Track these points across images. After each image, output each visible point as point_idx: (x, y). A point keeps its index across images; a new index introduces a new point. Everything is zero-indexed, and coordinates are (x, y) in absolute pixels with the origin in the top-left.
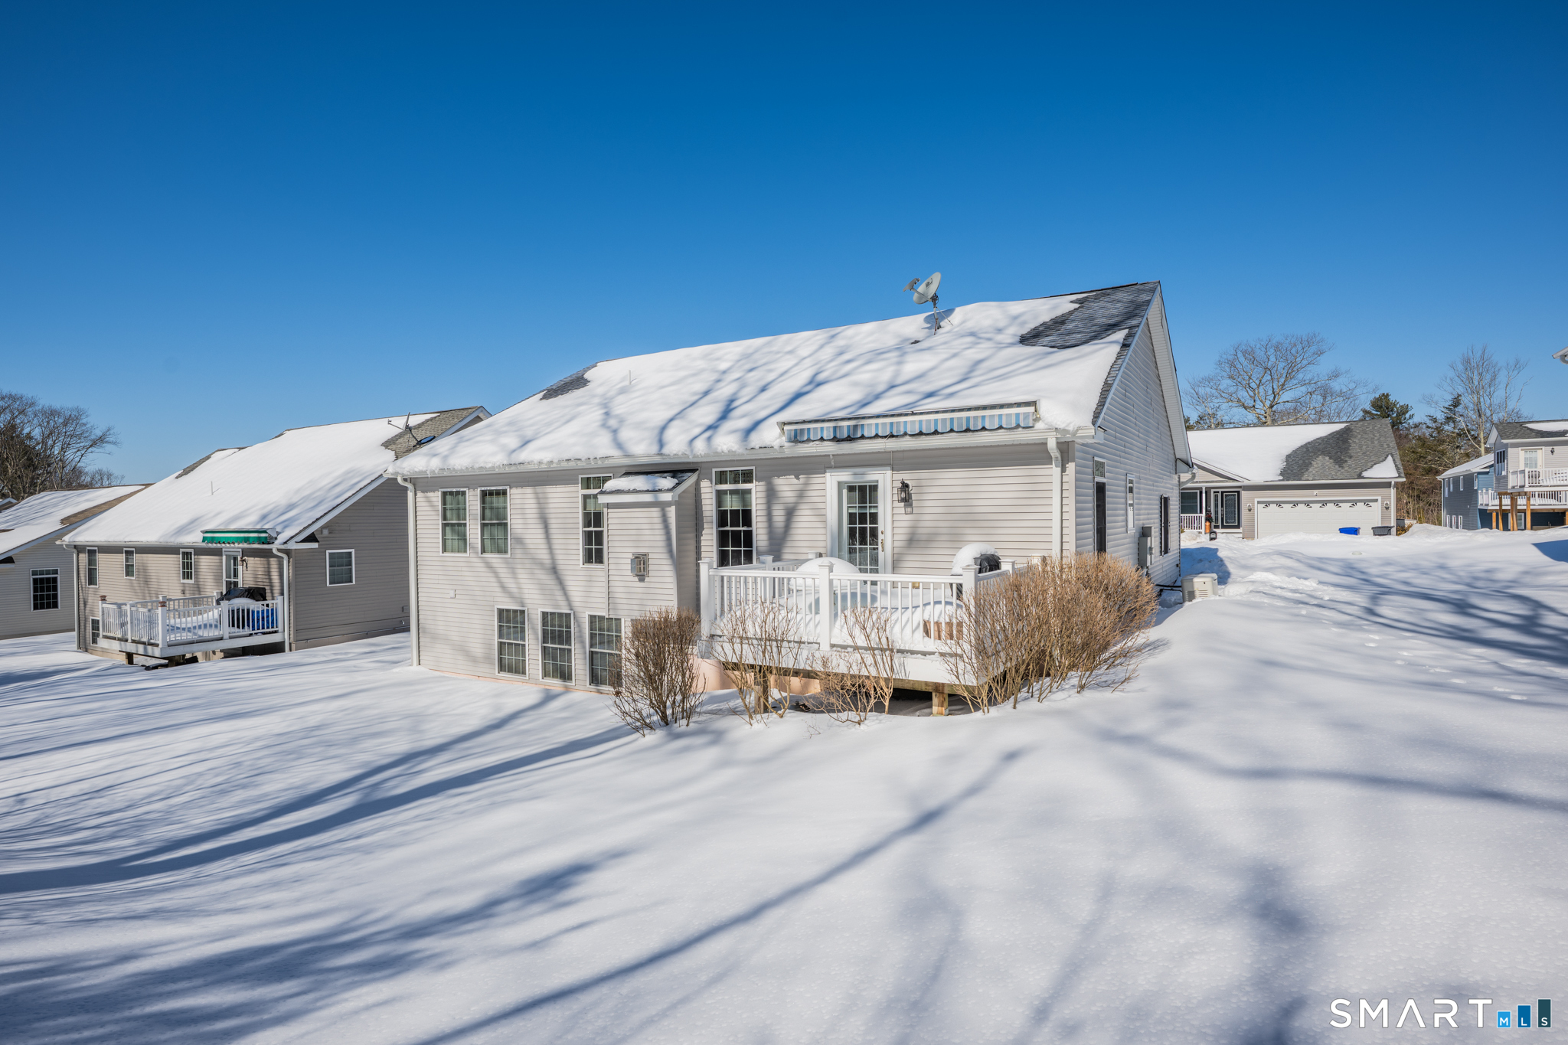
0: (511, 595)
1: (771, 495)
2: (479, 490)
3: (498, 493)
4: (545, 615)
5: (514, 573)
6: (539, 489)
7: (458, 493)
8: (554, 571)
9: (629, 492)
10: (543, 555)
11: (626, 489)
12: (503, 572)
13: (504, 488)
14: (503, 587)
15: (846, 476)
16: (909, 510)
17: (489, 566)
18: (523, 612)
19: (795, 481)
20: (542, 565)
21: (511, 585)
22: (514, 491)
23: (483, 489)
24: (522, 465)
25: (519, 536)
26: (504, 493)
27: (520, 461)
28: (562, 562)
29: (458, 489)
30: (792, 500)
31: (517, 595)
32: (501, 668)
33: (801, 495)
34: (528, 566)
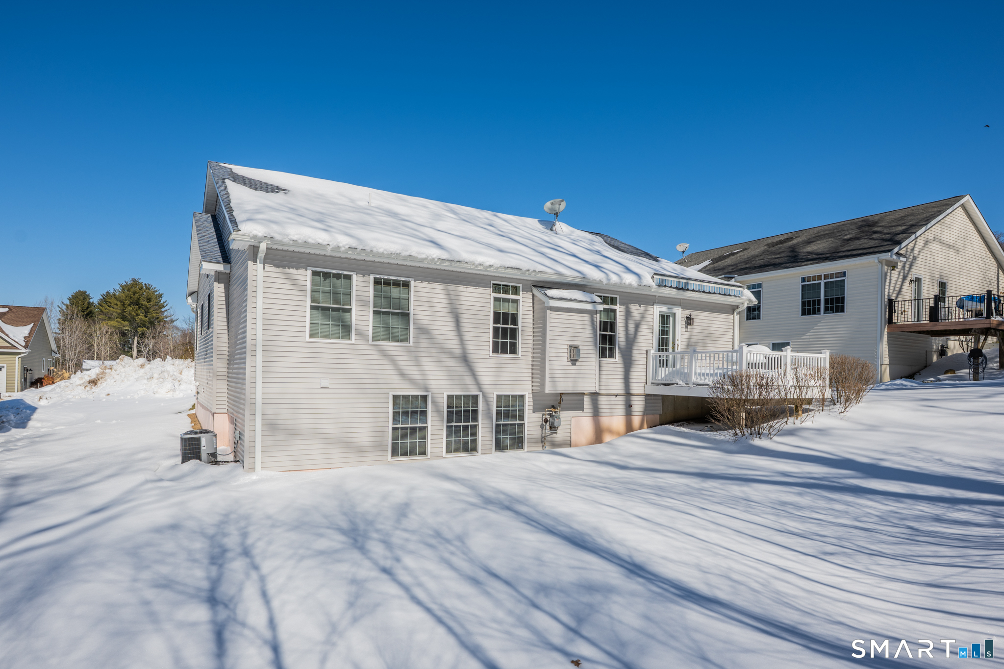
0: (412, 382)
1: (628, 314)
2: (372, 277)
3: (397, 284)
4: (450, 397)
5: (417, 361)
6: (451, 287)
7: (338, 276)
8: (465, 359)
9: (570, 300)
10: (453, 344)
11: (569, 298)
12: (404, 361)
13: (407, 279)
14: (403, 375)
15: (664, 309)
16: (687, 329)
17: (384, 354)
18: (425, 398)
19: (639, 308)
20: (451, 354)
21: (413, 372)
22: (419, 284)
23: (378, 276)
24: (458, 264)
25: (425, 326)
26: (406, 285)
27: (461, 259)
28: (473, 350)
29: (340, 272)
30: (638, 319)
31: (421, 382)
32: (395, 453)
33: (643, 316)
34: (435, 355)
